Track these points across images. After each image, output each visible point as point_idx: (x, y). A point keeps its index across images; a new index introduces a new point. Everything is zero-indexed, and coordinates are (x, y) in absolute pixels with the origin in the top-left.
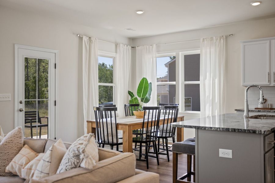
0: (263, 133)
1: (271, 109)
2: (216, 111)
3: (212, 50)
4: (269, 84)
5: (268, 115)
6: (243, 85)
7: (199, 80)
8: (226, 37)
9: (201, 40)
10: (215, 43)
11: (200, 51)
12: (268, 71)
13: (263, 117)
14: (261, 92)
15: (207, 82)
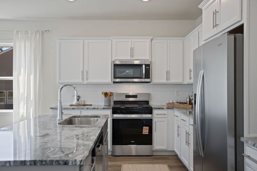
0: (78, 163)
1: (84, 105)
2: (32, 109)
3: (27, 44)
4: (82, 81)
5: (82, 116)
6: (58, 82)
7: (12, 76)
8: (42, 32)
9: (15, 32)
10: (30, 37)
11: (13, 44)
12: (81, 69)
13: (78, 118)
14: (75, 92)
15: (21, 78)
